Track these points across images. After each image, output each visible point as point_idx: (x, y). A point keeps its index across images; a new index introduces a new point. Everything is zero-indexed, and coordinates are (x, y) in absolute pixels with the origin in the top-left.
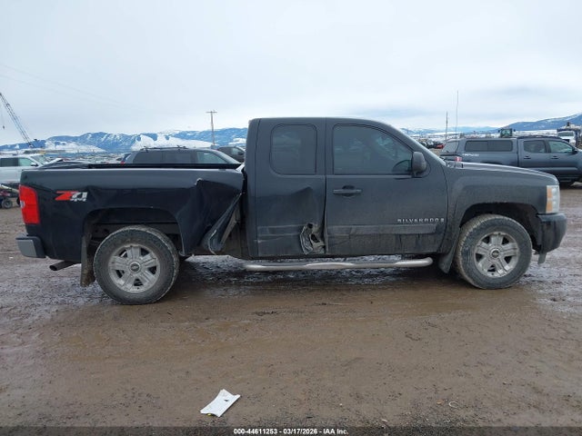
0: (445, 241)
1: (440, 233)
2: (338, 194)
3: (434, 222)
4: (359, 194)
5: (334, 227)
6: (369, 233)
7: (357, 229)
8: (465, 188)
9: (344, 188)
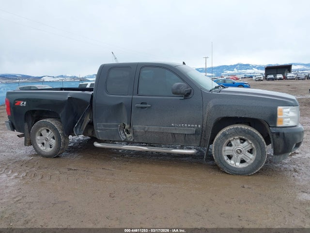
0: (202, 140)
1: (198, 134)
2: (138, 107)
3: (194, 127)
4: (149, 107)
5: (136, 126)
6: (156, 131)
7: (149, 128)
8: (215, 106)
9: (142, 103)
